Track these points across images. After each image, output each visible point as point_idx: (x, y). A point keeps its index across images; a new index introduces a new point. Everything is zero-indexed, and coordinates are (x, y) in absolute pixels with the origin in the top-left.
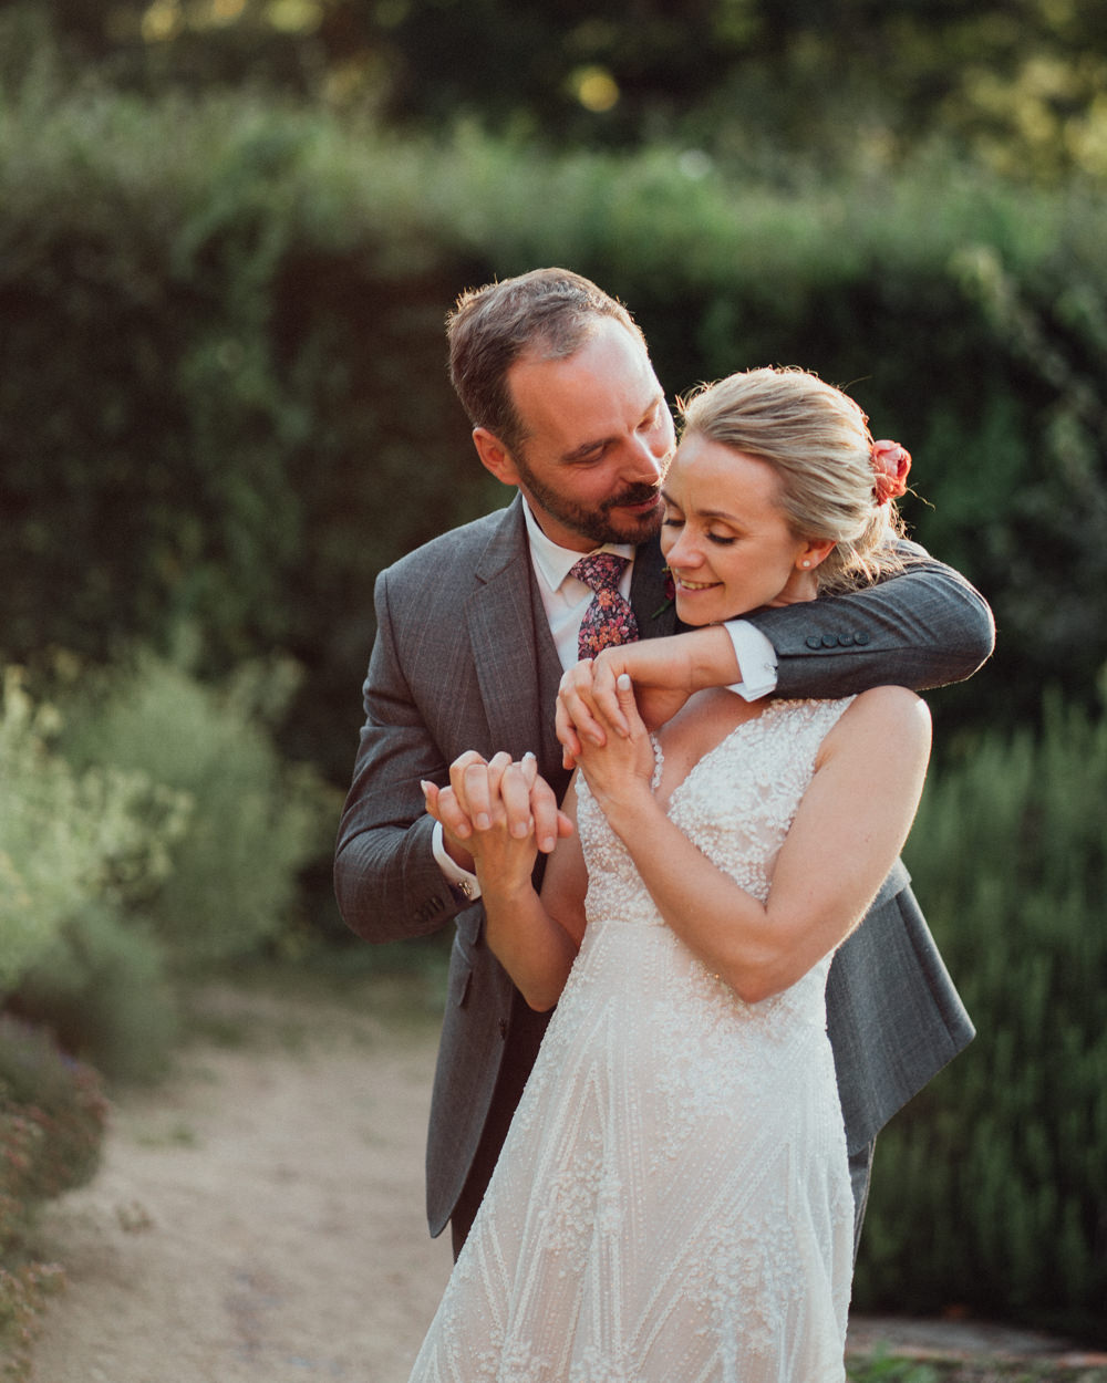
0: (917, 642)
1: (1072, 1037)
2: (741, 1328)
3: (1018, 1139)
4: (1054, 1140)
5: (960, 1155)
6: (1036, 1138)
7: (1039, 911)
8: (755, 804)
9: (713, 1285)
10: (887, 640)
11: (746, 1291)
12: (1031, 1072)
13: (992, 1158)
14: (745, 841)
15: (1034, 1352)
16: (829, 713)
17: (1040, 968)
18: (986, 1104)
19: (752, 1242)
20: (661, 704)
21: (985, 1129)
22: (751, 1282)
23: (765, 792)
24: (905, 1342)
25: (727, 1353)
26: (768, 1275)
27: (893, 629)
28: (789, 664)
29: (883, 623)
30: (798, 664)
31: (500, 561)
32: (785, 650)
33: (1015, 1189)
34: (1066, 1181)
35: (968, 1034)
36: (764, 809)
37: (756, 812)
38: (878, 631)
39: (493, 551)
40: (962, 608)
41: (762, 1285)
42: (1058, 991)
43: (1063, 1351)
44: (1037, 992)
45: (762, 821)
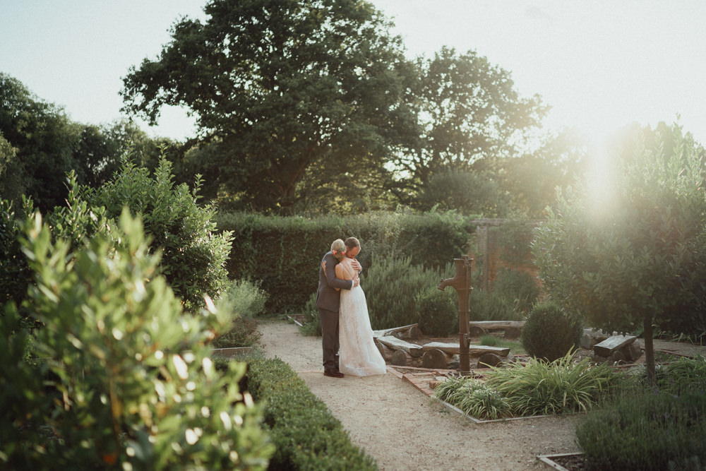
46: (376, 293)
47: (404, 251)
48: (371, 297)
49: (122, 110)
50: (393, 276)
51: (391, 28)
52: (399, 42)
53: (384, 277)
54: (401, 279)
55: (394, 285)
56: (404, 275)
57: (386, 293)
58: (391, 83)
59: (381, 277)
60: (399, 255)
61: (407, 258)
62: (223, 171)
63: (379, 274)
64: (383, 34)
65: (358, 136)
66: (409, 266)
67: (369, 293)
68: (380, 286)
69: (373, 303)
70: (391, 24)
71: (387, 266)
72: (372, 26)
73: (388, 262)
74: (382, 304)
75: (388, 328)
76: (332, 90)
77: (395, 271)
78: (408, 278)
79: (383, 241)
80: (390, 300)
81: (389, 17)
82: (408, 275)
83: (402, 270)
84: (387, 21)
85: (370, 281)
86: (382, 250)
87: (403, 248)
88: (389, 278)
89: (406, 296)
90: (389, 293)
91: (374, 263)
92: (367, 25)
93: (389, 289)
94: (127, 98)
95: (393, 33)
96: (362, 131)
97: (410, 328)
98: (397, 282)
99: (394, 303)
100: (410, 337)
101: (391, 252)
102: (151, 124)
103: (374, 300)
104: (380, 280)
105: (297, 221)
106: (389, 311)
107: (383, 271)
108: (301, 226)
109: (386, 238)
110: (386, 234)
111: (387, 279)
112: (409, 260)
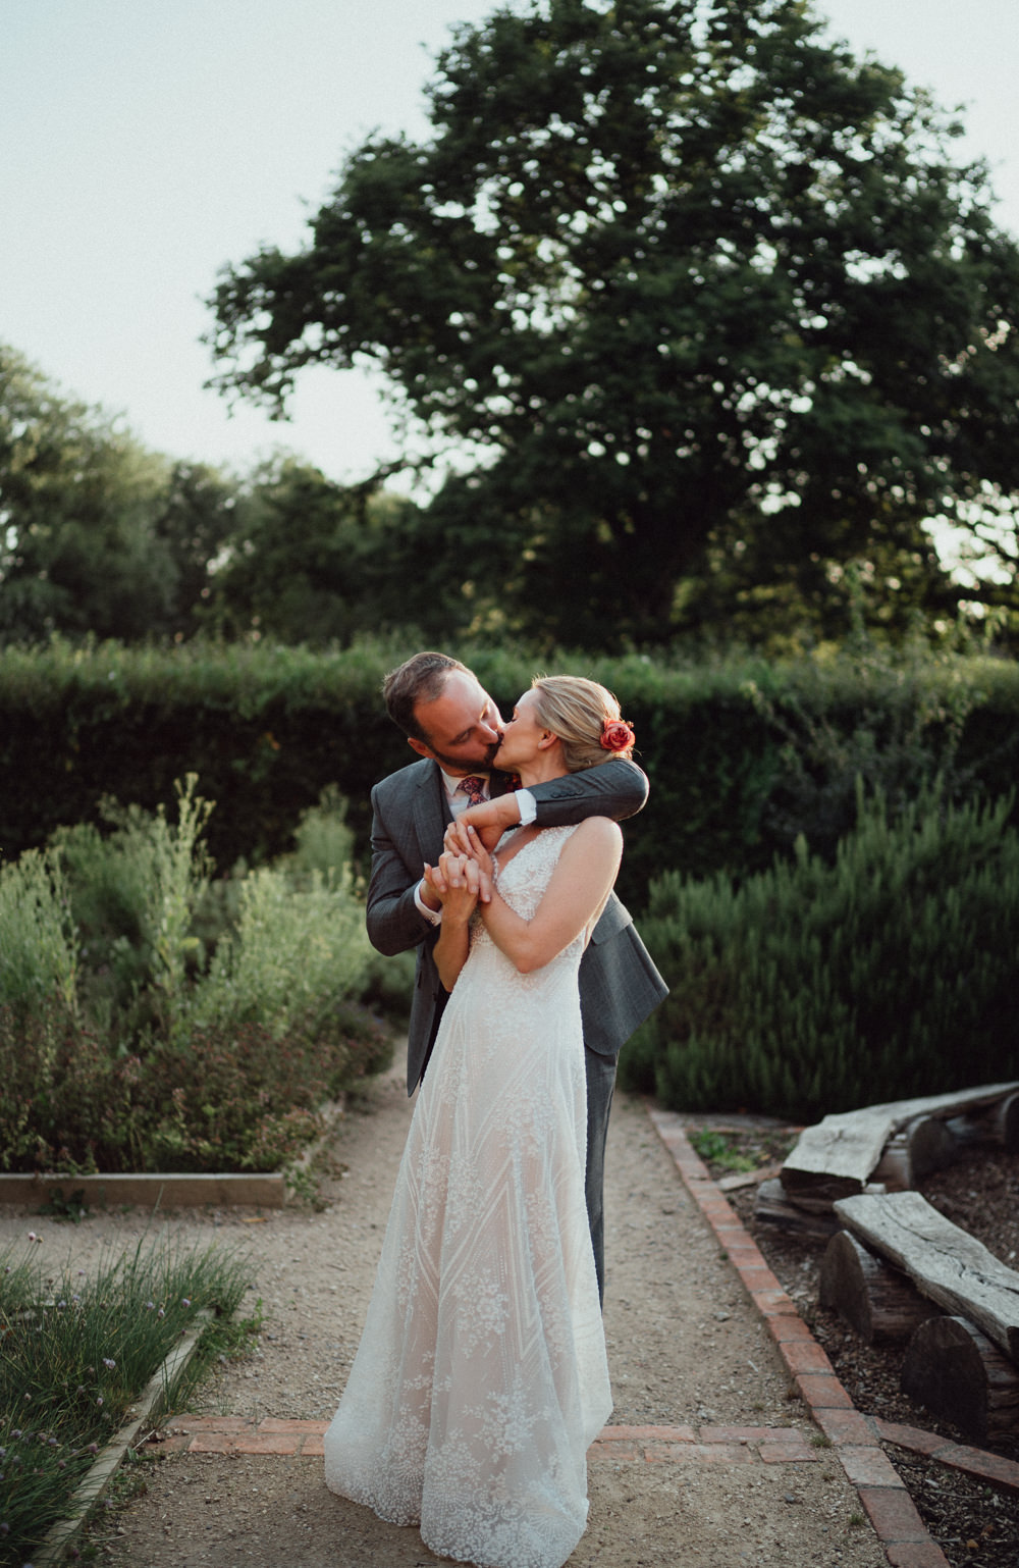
0: (607, 792)
1: (786, 994)
2: (523, 1144)
3: (764, 1036)
4: (780, 1038)
5: (740, 1045)
6: (772, 1037)
7: (773, 942)
8: (528, 881)
9: (508, 1122)
10: (594, 792)
11: (525, 1126)
12: (770, 1009)
13: (753, 1044)
14: (525, 900)
15: (772, 1128)
16: (567, 832)
17: (773, 965)
18: (751, 1023)
19: (526, 1101)
20: (489, 835)
21: (751, 1034)
22: (527, 1120)
23: (533, 874)
24: (718, 1125)
25: (515, 1157)
26: (535, 1117)
27: (595, 786)
28: (541, 805)
29: (590, 784)
30: (547, 805)
31: (427, 776)
32: (540, 799)
33: (764, 1060)
34: (785, 1054)
35: (665, 992)
36: (532, 883)
37: (528, 885)
38: (586, 787)
39: (425, 772)
40: (630, 775)
41: (532, 1122)
42: (781, 974)
43: (785, 1126)
44: (772, 975)
45: (531, 889)
46: (866, 937)
47: (980, 775)
48: (846, 951)
49: (208, 385)
50: (937, 871)
51: (953, 140)
52: (977, 182)
53: (899, 875)
54: (969, 883)
55: (942, 908)
56: (980, 866)
57: (907, 941)
58: (949, 283)
59: (889, 874)
60: (966, 788)
61: (995, 800)
62: (458, 538)
63: (882, 861)
64: (931, 159)
65: (848, 439)
66: (1004, 831)
67: (838, 935)
68: (885, 911)
69: (854, 977)
70: (956, 130)
71: (918, 828)
72: (897, 137)
73: (921, 812)
74: (889, 986)
75: (909, 1095)
76: (774, 303)
77: (947, 849)
78: (999, 880)
79: (909, 737)
80: (923, 969)
81: (950, 108)
82: (998, 865)
83: (975, 847)
84: (942, 120)
85: (842, 886)
86: (903, 767)
87: (977, 764)
88: (920, 876)
89: (987, 957)
90: (916, 940)
91: (866, 820)
92: (884, 133)
93: (918, 922)
94: (220, 352)
95: (959, 153)
96: (859, 424)
97: (1002, 1097)
98: (952, 897)
99: (939, 984)
100: (1001, 1138)
101: (933, 776)
102: (274, 418)
103: (856, 963)
104: (885, 885)
105: (630, 671)
106: (917, 1018)
107: (899, 848)
108: (643, 690)
109: (918, 727)
110: (917, 715)
111: (911, 881)
112: (1001, 813)
